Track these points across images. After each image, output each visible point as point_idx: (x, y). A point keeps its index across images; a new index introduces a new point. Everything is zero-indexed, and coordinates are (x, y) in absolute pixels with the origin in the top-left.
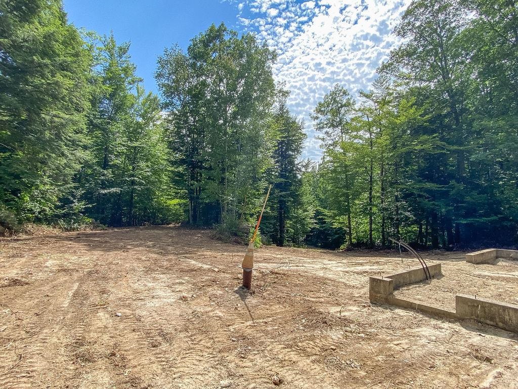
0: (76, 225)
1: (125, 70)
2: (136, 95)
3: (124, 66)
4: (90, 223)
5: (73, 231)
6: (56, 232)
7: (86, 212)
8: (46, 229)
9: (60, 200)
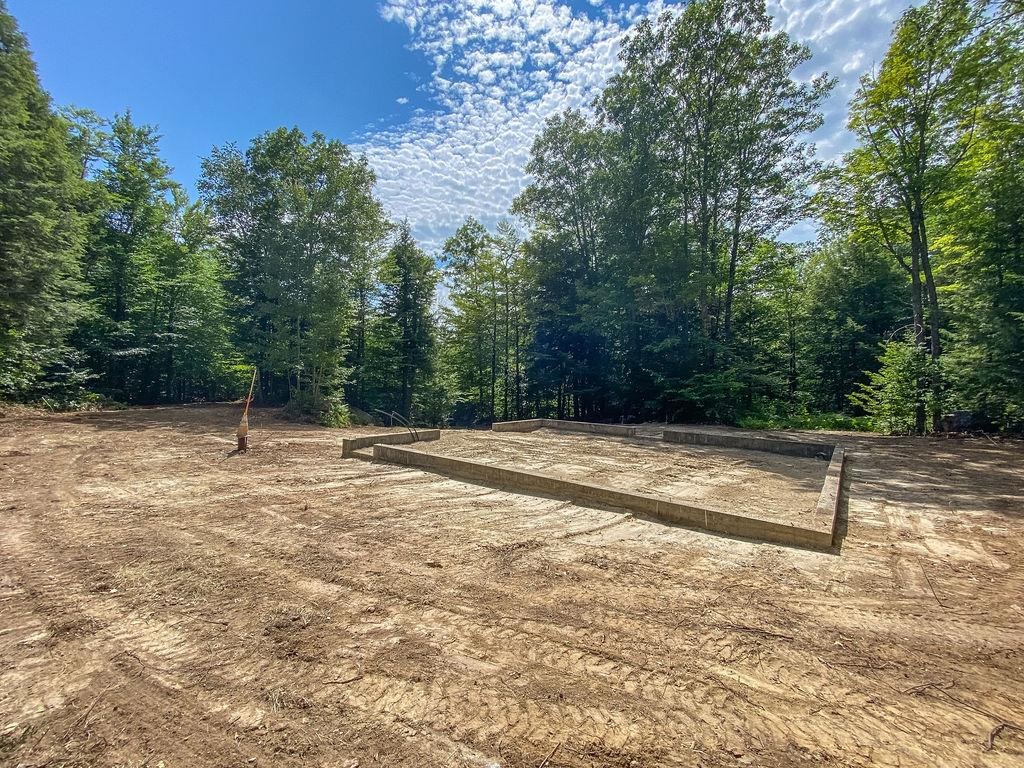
0: (72, 403)
1: (149, 169)
2: (173, 203)
3: (149, 160)
4: (97, 400)
5: (69, 411)
6: (41, 413)
7: (90, 384)
8: (22, 410)
9: (44, 368)
